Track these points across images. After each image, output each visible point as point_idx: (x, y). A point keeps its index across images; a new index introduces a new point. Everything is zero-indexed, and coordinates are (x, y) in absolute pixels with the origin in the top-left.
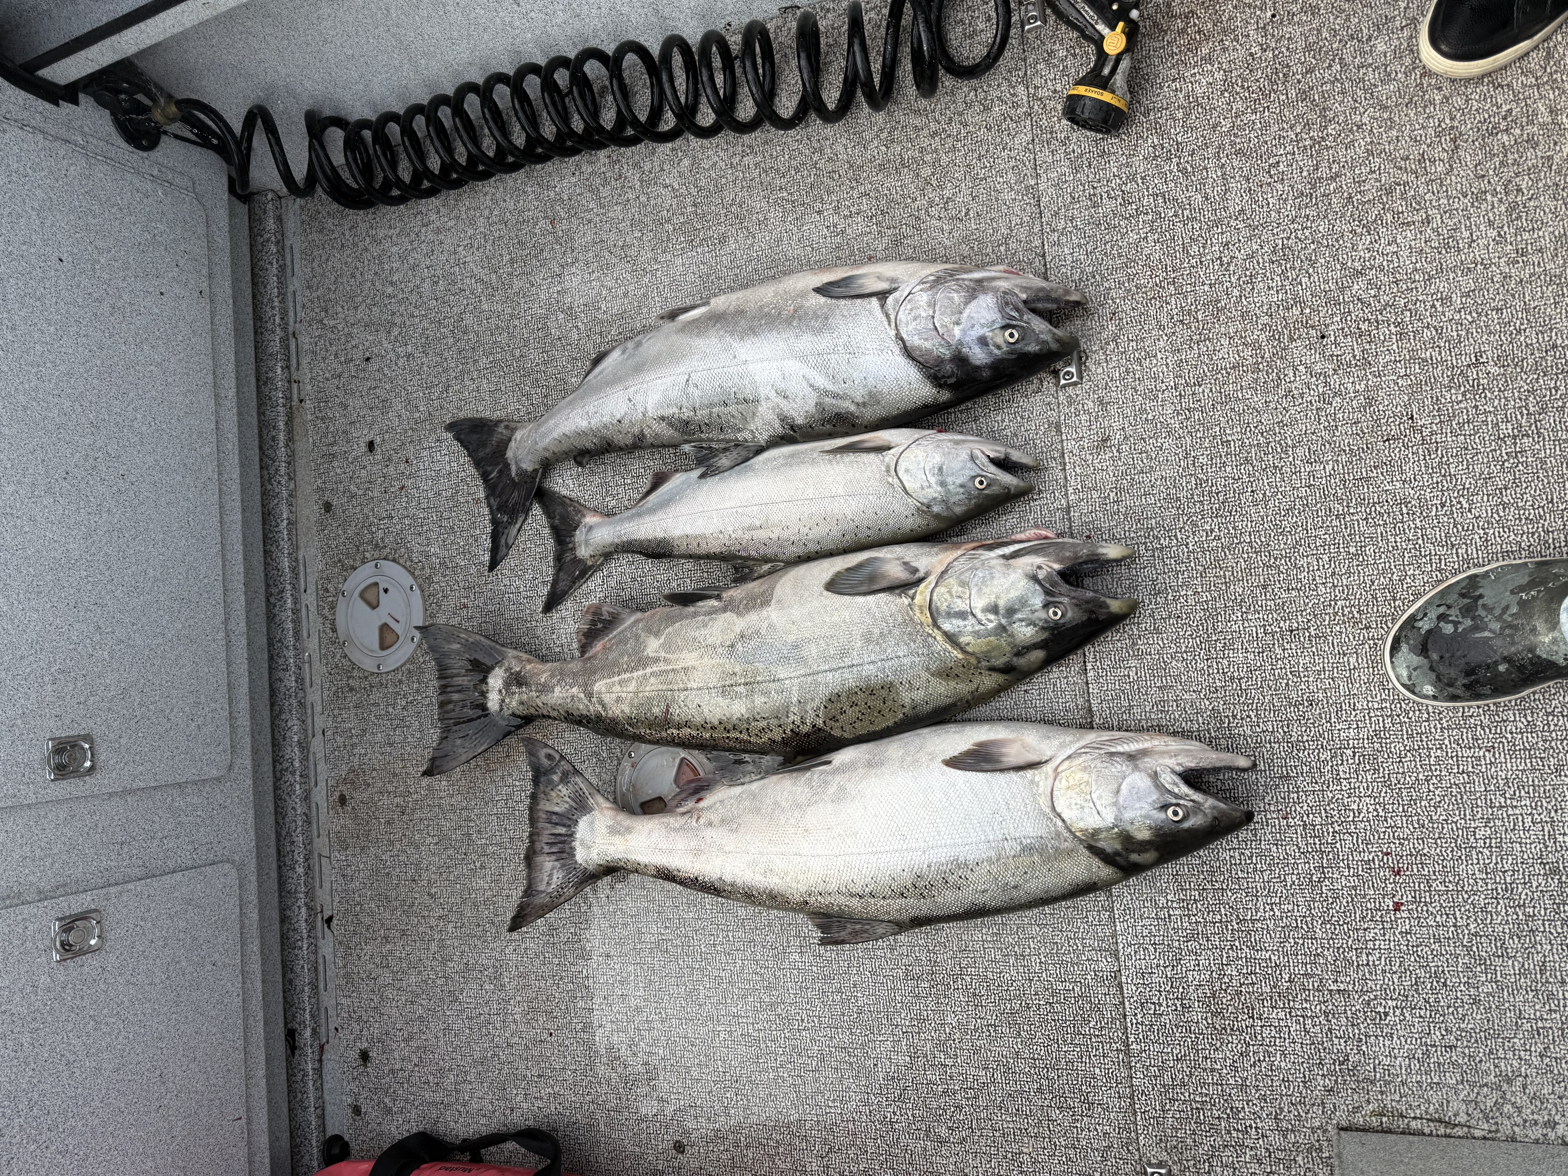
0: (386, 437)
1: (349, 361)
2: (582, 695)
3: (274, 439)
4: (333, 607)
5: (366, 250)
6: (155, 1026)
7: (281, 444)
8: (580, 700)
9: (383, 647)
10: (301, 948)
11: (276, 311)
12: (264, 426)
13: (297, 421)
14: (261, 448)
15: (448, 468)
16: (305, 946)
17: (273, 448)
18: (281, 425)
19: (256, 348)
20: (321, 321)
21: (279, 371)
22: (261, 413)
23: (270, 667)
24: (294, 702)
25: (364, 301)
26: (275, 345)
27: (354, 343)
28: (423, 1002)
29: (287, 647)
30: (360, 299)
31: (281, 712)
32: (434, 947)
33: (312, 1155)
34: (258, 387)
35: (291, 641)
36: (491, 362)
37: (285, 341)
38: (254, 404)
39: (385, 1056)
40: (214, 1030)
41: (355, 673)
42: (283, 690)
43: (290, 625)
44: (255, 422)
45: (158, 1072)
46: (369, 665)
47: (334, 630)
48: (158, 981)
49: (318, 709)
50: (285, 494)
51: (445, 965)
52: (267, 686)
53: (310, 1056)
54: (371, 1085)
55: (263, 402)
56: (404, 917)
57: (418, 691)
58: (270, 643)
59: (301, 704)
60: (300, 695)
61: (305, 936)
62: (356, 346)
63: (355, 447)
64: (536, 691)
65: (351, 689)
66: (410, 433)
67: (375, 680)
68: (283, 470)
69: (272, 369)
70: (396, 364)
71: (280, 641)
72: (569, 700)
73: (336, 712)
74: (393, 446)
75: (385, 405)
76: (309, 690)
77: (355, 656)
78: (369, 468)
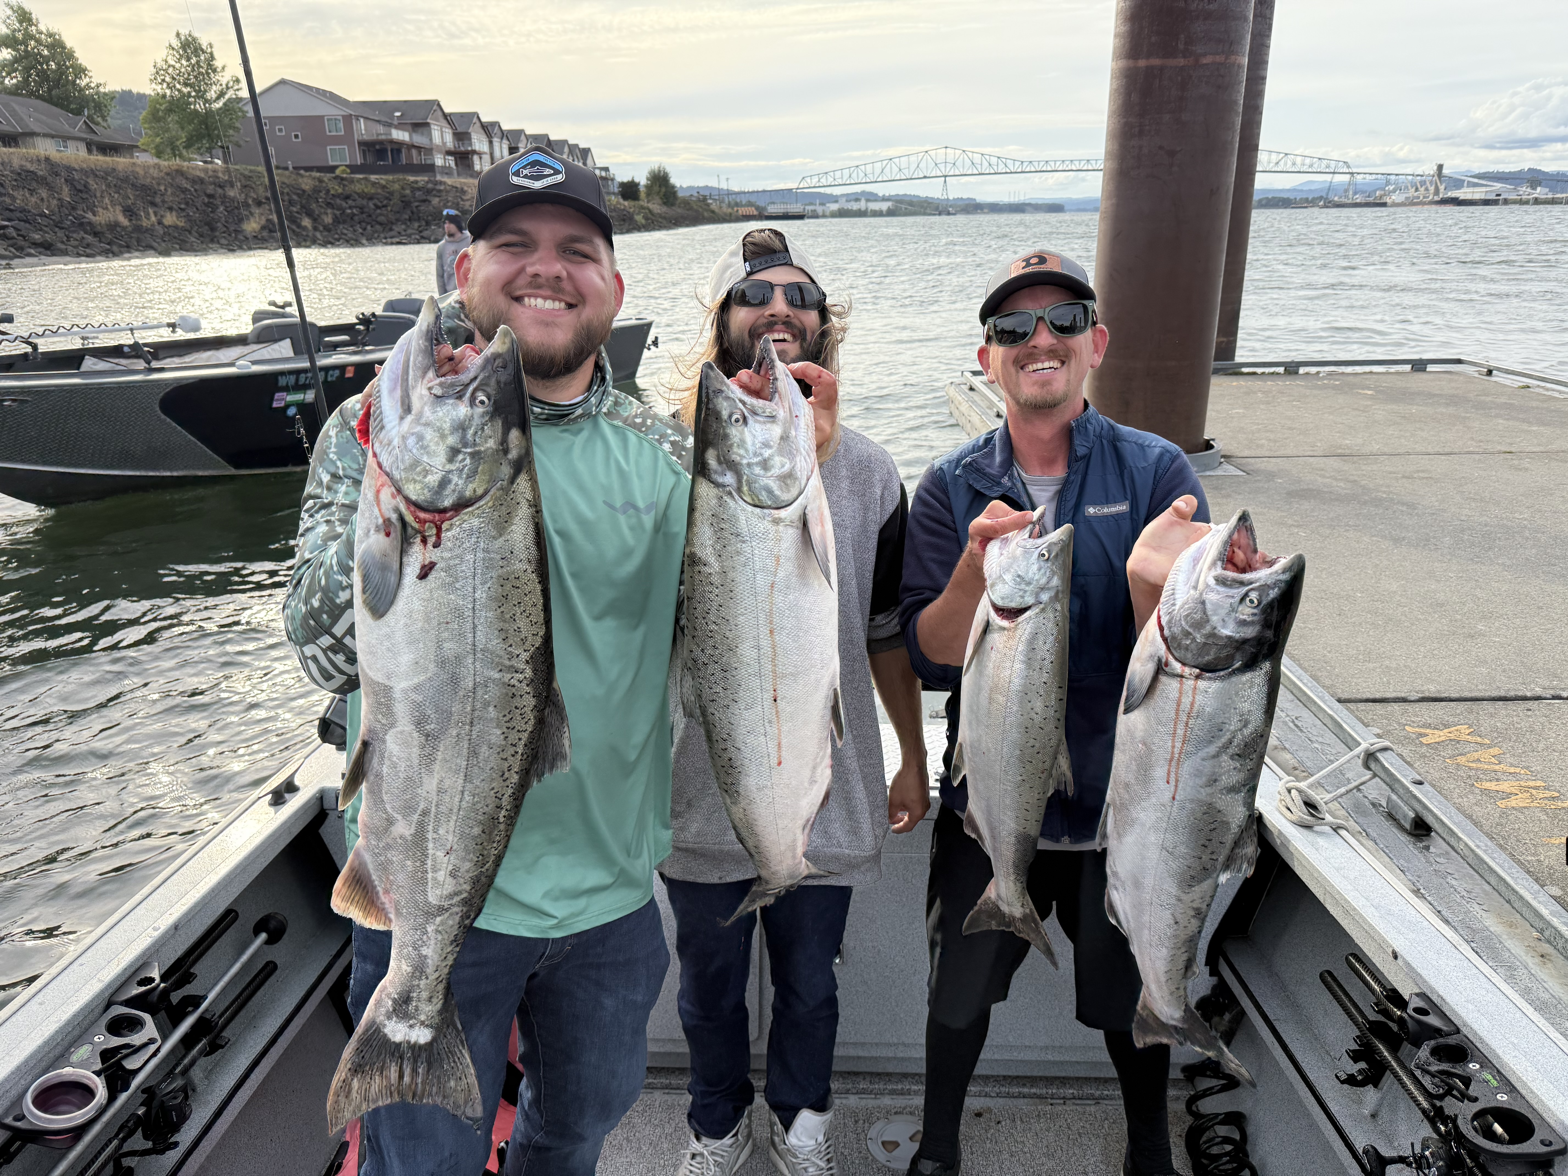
1: (1080, 1134)
2: (438, 919)
3: (1024, 1085)
4: (911, 1113)
7: (1021, 1090)
8: (442, 923)
9: (883, 1143)
11: (1111, 1092)
12: (1033, 1080)
13: (1037, 1101)
14: (1017, 1077)
17: (1018, 1085)
18: (1033, 1090)
19: (1086, 1078)
20: (1106, 1119)
21: (1071, 1092)
22: (1041, 1078)
23: (873, 1073)
24: (850, 1086)
26: (1088, 1090)
29: (885, 1085)
31: (844, 1078)
34: (1059, 1078)
35: (890, 1087)
37: (1091, 1097)
38: (1047, 1074)
41: (867, 1125)
43: (900, 1087)
44: (1035, 1074)
46: (872, 1133)
47: (896, 1113)
49: (844, 1101)
50: (987, 1089)
52: (860, 1070)
55: (1049, 1081)
57: (853, 1162)
58: (889, 1074)
59: (847, 1092)
60: (854, 1091)
64: (420, 979)
65: (856, 1122)
67: (862, 1137)
68: (1003, 1089)
69: (1071, 1087)
71: (890, 1081)
72: (440, 938)
75: (1050, 1156)
76: (856, 1097)
77: (878, 1125)
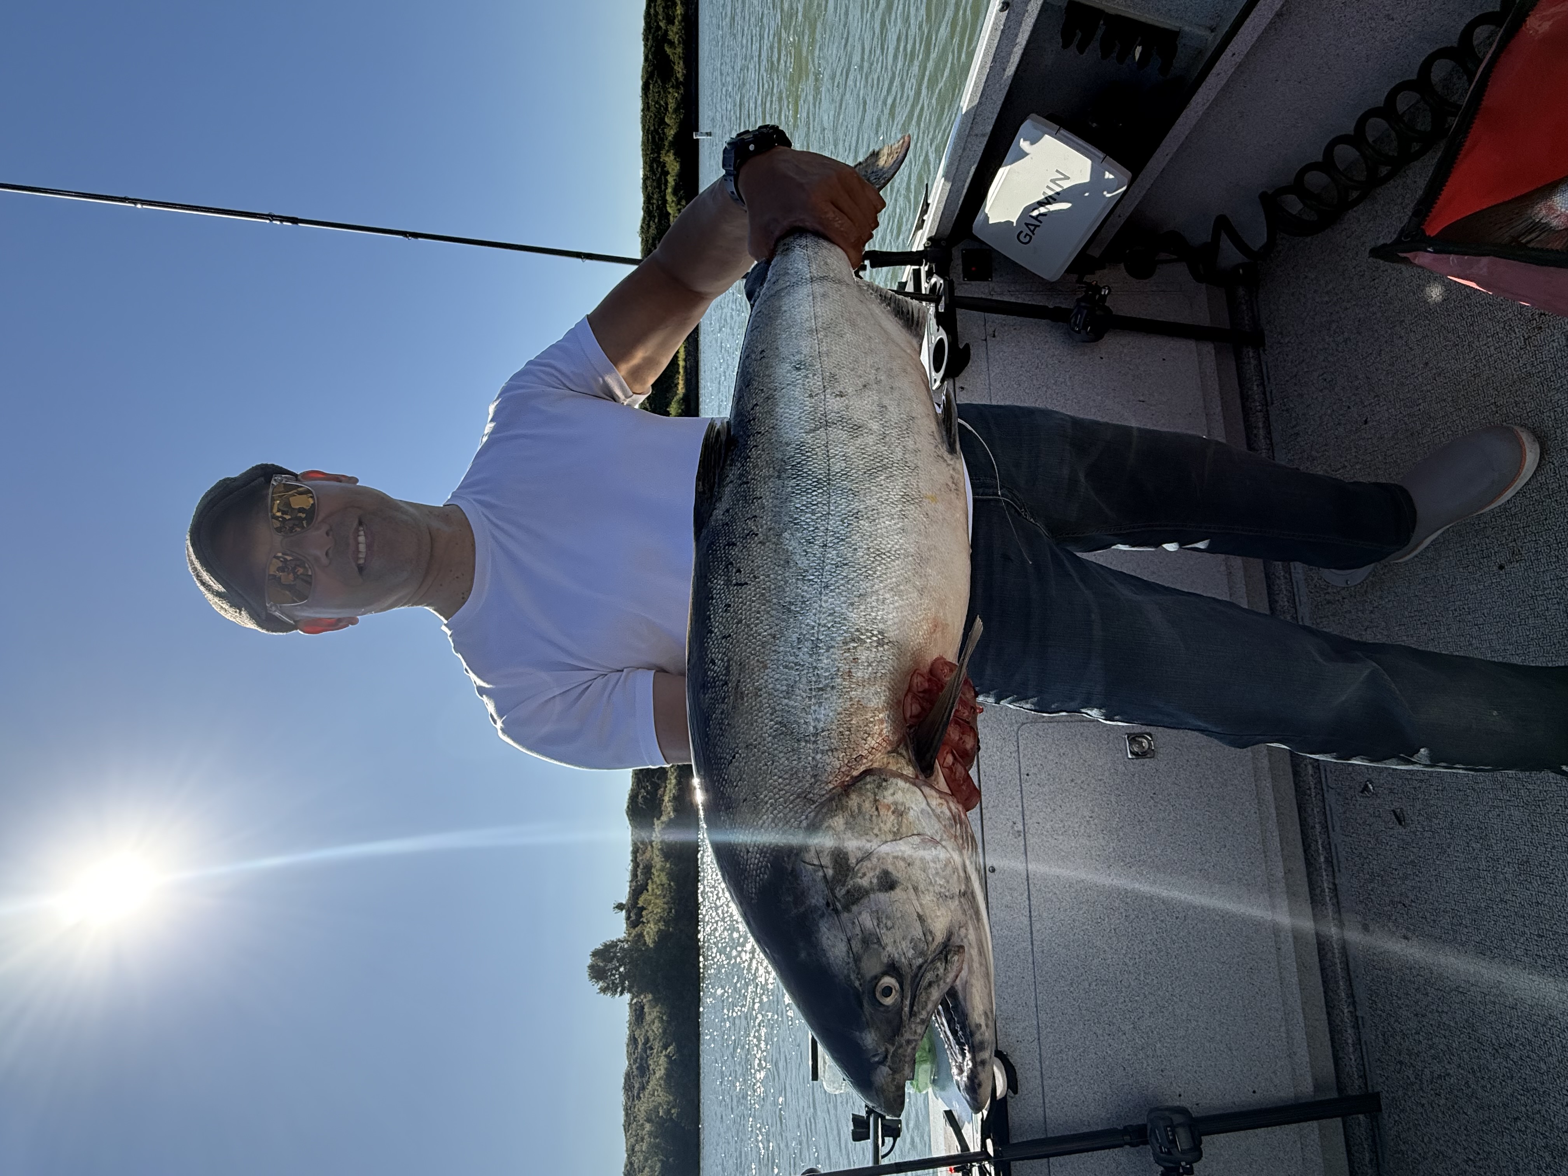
0: (1335, 407)
3: (1256, 435)
5: (1306, 277)
6: (1194, 816)
7: (1261, 437)
10: (1310, 795)
13: (1271, 417)
15: (1387, 415)
16: (1313, 794)
21: (1255, 388)
23: (1268, 593)
25: (1308, 315)
27: (1304, 348)
28: (1414, 850)
29: (1279, 578)
30: (1305, 314)
32: (1418, 805)
33: (1333, 953)
36: (1416, 317)
39: (1385, 888)
40: (1238, 831)
42: (1279, 608)
45: (1199, 846)
48: (1194, 787)
51: (1431, 821)
53: (1325, 877)
54: (1375, 910)
56: (1390, 778)
61: (1313, 786)
62: (1305, 350)
63: (1312, 422)
65: (1329, 602)
66: (1353, 398)
69: (1251, 389)
70: (1337, 350)
71: (1274, 574)
73: (1318, 621)
74: (1341, 412)
78: (1324, 434)
